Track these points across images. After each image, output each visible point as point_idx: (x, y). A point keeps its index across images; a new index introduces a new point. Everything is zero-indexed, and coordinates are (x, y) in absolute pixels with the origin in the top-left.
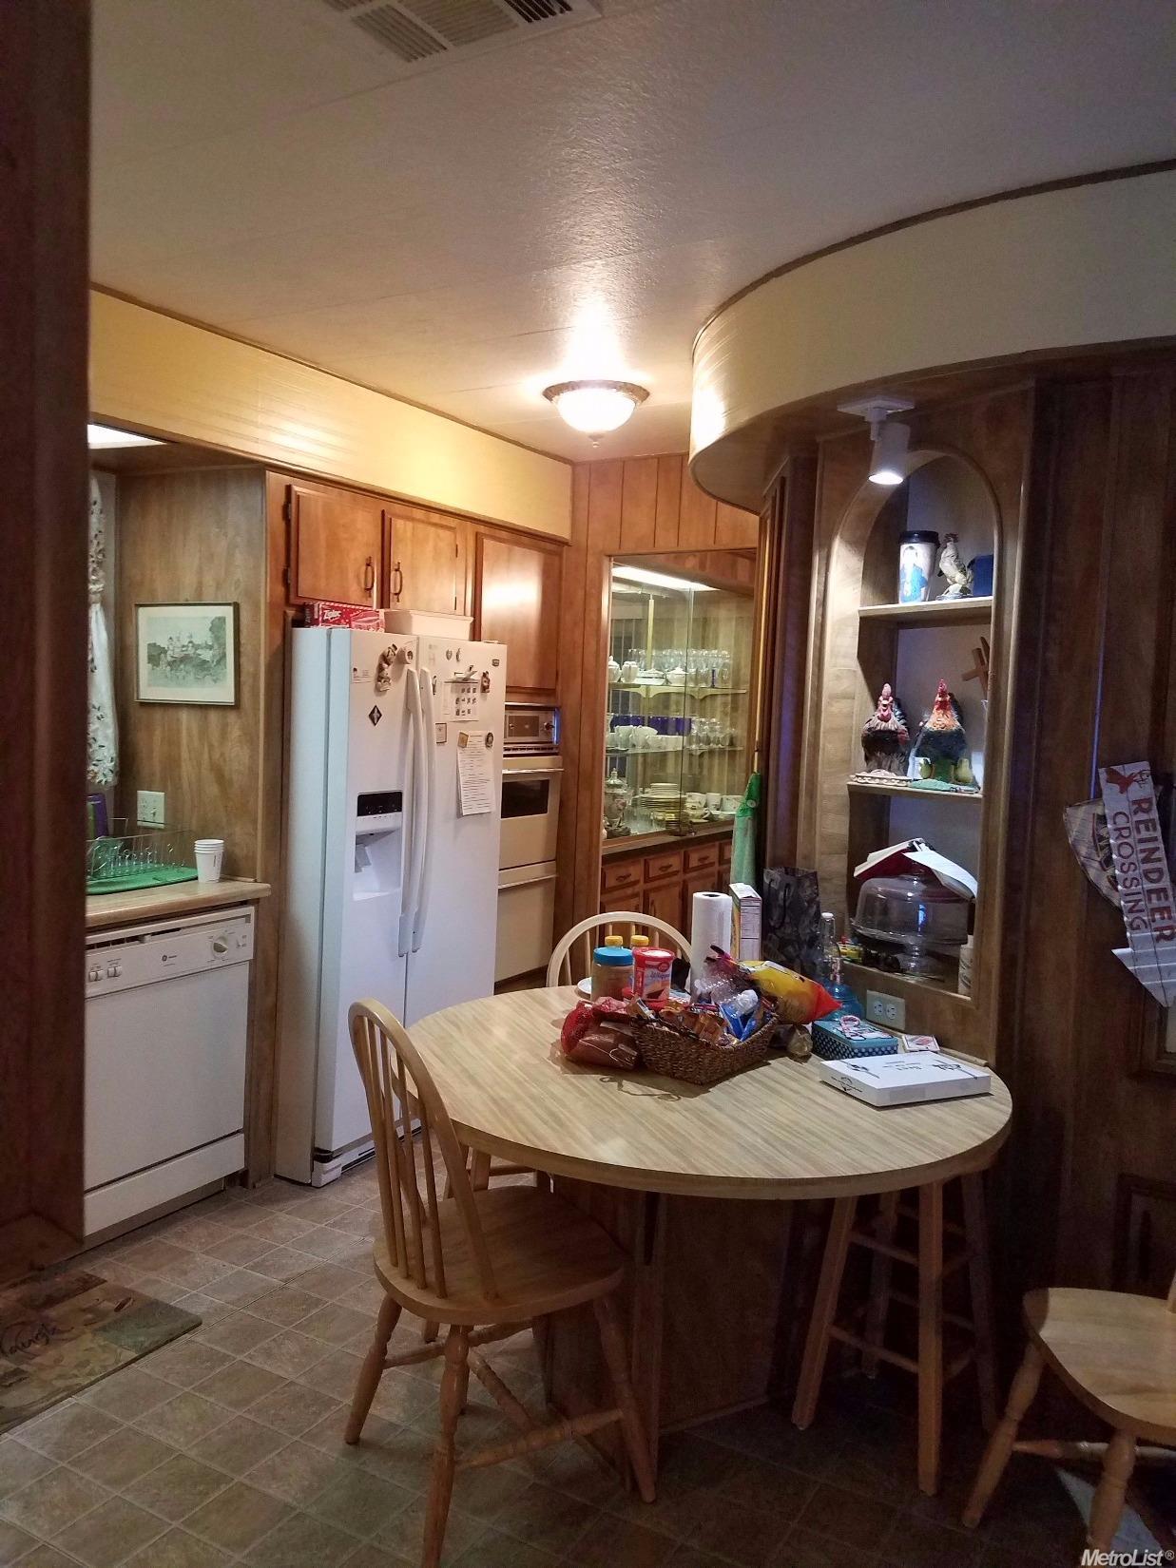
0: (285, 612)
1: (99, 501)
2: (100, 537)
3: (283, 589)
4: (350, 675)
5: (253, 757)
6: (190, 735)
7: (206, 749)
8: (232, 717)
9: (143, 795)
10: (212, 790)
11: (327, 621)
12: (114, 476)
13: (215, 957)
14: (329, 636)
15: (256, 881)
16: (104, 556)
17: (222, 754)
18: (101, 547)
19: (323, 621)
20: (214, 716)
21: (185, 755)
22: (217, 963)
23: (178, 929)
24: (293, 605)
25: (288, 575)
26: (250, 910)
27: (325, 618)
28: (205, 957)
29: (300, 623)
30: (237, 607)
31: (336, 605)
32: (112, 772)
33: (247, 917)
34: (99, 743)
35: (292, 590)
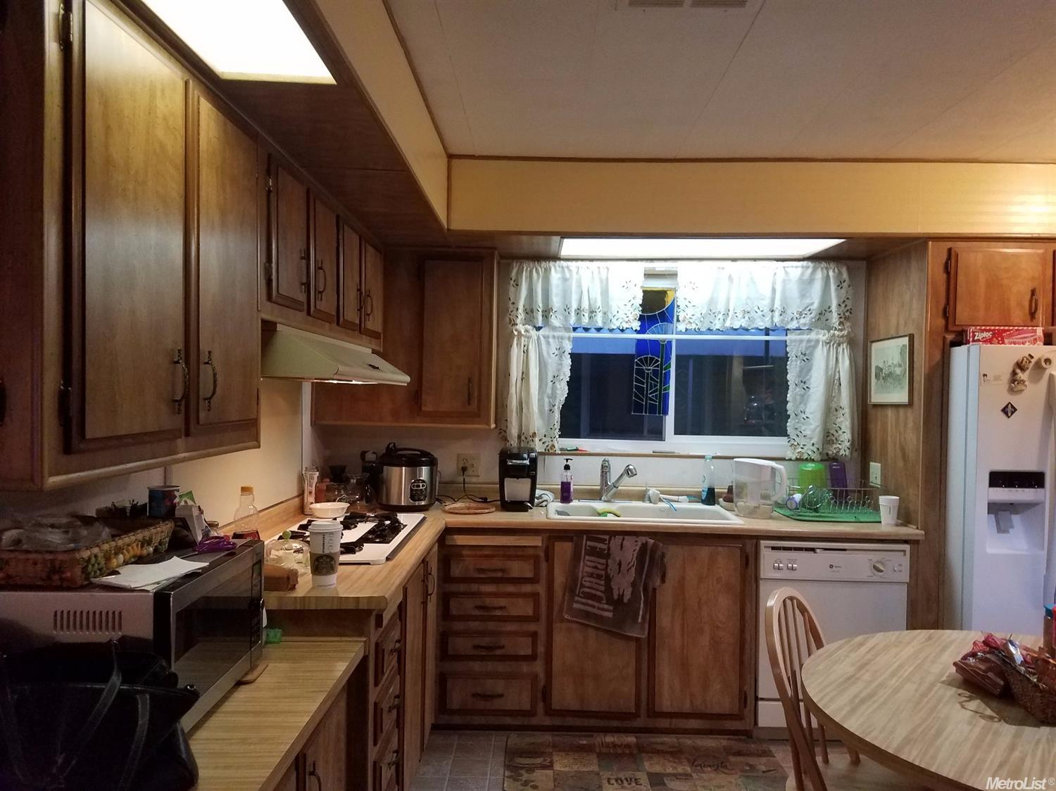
0: (944, 337)
1: (847, 279)
2: (847, 302)
3: (943, 321)
4: (980, 379)
5: (918, 440)
6: (892, 426)
7: (898, 434)
8: (909, 411)
9: (872, 464)
10: (901, 464)
11: (979, 340)
12: (865, 262)
13: (874, 575)
14: (969, 351)
15: (918, 528)
16: (851, 313)
17: (905, 439)
18: (848, 308)
19: (974, 341)
20: (902, 411)
21: (889, 439)
22: (875, 579)
23: (845, 550)
24: (952, 332)
25: (948, 312)
26: (907, 547)
27: (976, 338)
28: (866, 573)
29: (958, 343)
30: (911, 337)
31: (988, 328)
32: (849, 449)
33: (904, 551)
34: (843, 430)
35: (951, 320)
